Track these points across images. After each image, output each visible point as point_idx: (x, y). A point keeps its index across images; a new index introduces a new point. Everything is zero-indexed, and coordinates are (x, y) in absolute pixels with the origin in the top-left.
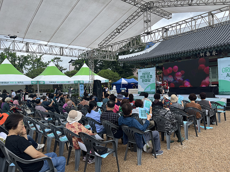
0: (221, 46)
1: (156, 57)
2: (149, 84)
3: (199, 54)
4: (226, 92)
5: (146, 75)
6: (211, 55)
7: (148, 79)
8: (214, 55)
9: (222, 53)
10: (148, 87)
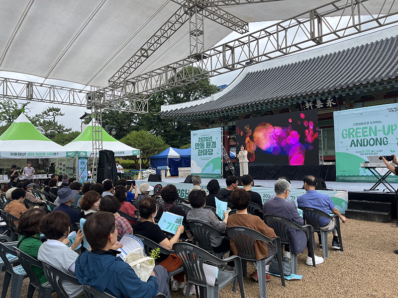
0: (343, 90)
1: (227, 108)
2: (210, 160)
3: (304, 103)
4: (349, 176)
5: (205, 142)
6: (325, 106)
7: (208, 149)
8: (331, 106)
9: (344, 103)
10: (208, 165)
